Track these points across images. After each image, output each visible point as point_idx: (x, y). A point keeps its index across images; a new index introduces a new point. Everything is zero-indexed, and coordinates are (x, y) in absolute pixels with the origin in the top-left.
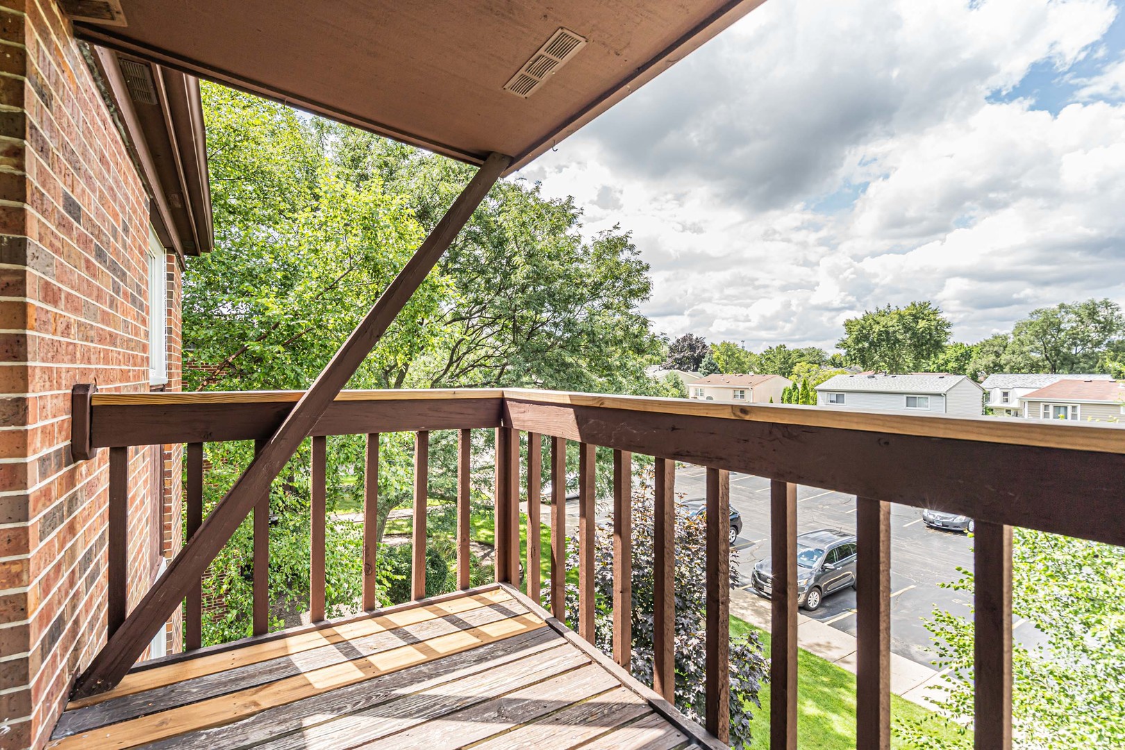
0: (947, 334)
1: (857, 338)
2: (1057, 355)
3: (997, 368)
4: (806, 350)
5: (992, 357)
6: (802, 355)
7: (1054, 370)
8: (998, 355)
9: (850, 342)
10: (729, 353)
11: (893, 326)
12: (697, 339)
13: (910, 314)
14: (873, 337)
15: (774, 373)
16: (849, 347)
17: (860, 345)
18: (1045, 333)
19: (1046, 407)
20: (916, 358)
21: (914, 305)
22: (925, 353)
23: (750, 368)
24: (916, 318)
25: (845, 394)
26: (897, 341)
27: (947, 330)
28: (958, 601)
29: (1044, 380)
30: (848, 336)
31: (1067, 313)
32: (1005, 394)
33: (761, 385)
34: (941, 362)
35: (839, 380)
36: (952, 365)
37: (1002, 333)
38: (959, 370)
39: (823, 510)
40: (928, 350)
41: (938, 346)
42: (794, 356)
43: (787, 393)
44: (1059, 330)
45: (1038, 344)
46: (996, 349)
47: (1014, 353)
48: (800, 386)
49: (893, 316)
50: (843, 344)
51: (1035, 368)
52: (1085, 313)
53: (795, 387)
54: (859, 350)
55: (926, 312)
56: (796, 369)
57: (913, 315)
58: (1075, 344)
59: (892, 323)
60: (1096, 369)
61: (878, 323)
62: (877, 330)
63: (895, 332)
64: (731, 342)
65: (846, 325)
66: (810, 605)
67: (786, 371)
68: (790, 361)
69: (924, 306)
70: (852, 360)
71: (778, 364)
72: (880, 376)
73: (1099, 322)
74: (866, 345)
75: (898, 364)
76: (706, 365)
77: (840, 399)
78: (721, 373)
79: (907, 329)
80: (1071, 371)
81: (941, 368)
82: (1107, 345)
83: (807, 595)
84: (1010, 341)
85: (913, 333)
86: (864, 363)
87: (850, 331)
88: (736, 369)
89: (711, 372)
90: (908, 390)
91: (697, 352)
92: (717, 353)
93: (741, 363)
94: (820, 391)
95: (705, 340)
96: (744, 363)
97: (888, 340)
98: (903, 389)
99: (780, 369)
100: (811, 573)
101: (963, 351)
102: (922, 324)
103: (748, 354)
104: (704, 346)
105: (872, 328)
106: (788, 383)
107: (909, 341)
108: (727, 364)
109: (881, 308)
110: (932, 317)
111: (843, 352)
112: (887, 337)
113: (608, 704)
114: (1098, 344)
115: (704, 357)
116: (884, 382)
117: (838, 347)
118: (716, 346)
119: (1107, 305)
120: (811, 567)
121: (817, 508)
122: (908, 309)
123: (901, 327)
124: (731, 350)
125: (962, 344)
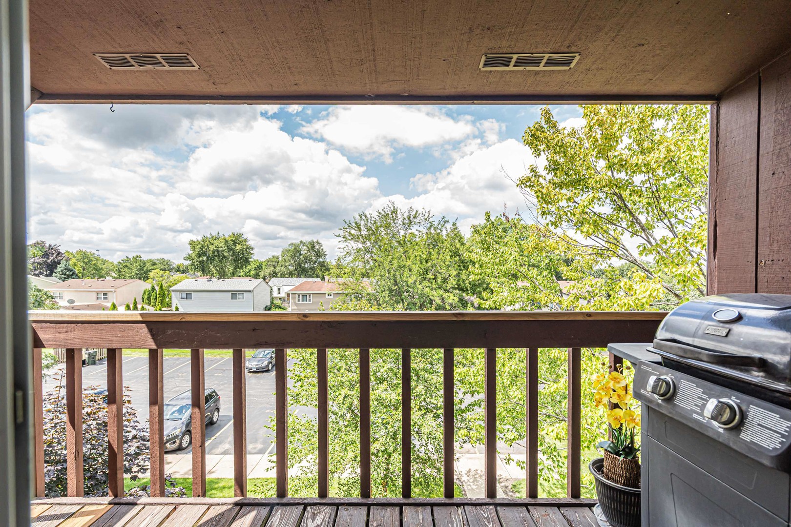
0: (252, 254)
1: (198, 254)
2: (300, 268)
3: (274, 275)
4: (158, 260)
5: (272, 268)
6: (154, 264)
7: (299, 276)
8: (275, 267)
9: (194, 256)
10: (86, 260)
11: (221, 247)
12: (50, 246)
13: (232, 240)
14: (210, 253)
15: (131, 278)
16: (193, 259)
17: (201, 259)
18: (295, 256)
19: (299, 295)
20: (235, 268)
21: (234, 234)
22: (240, 265)
23: (107, 274)
24: (235, 243)
25: (192, 293)
26: (224, 257)
27: (252, 252)
28: (268, 411)
29: (297, 282)
30: (192, 252)
31: (303, 245)
32: (279, 289)
33: (123, 288)
34: (247, 270)
35: (188, 283)
36: (253, 272)
37: (276, 254)
38: (256, 276)
39: (182, 376)
40: (241, 263)
41: (247, 261)
42: (148, 264)
43: (147, 294)
44: (301, 255)
45: (292, 262)
46: (274, 263)
47: (282, 266)
48: (157, 288)
49: (221, 240)
50: (189, 258)
51: (291, 275)
52: (310, 246)
53: (153, 289)
54: (200, 262)
55: (240, 240)
56: (151, 275)
57: (233, 241)
58: (306, 262)
59: (221, 245)
60: (315, 275)
61: (212, 244)
62: (212, 249)
63: (223, 251)
64: (88, 251)
65: (190, 244)
66: (184, 446)
67: (143, 275)
68: (145, 269)
69: (240, 236)
70: (195, 269)
71: (135, 270)
72: (214, 280)
73: (315, 252)
74: (205, 258)
75: (224, 272)
76: (62, 271)
77: (189, 296)
78: (79, 278)
79: (230, 249)
80: (306, 277)
81: (247, 274)
82: (319, 263)
83: (181, 439)
84: (280, 259)
85: (233, 252)
86: (203, 271)
87: (194, 249)
88: (94, 274)
89: (68, 277)
90: (232, 289)
91: (51, 258)
92: (74, 260)
93: (98, 270)
94: (173, 291)
95: (59, 248)
96: (102, 269)
97: (219, 256)
98: (229, 289)
99: (137, 274)
100: (183, 423)
101: (258, 264)
102: (238, 247)
103: (104, 262)
104: (59, 254)
105: (208, 248)
106: (147, 286)
107: (231, 257)
108: (84, 270)
109: (213, 234)
110: (244, 243)
111: (189, 262)
112: (218, 253)
113: (211, 519)
114: (315, 263)
115: (59, 263)
116: (217, 284)
117: (185, 259)
118: (72, 254)
119: (318, 243)
120: (181, 419)
121: (178, 376)
122: (230, 236)
123: (226, 248)
124: (88, 257)
125: (257, 260)
